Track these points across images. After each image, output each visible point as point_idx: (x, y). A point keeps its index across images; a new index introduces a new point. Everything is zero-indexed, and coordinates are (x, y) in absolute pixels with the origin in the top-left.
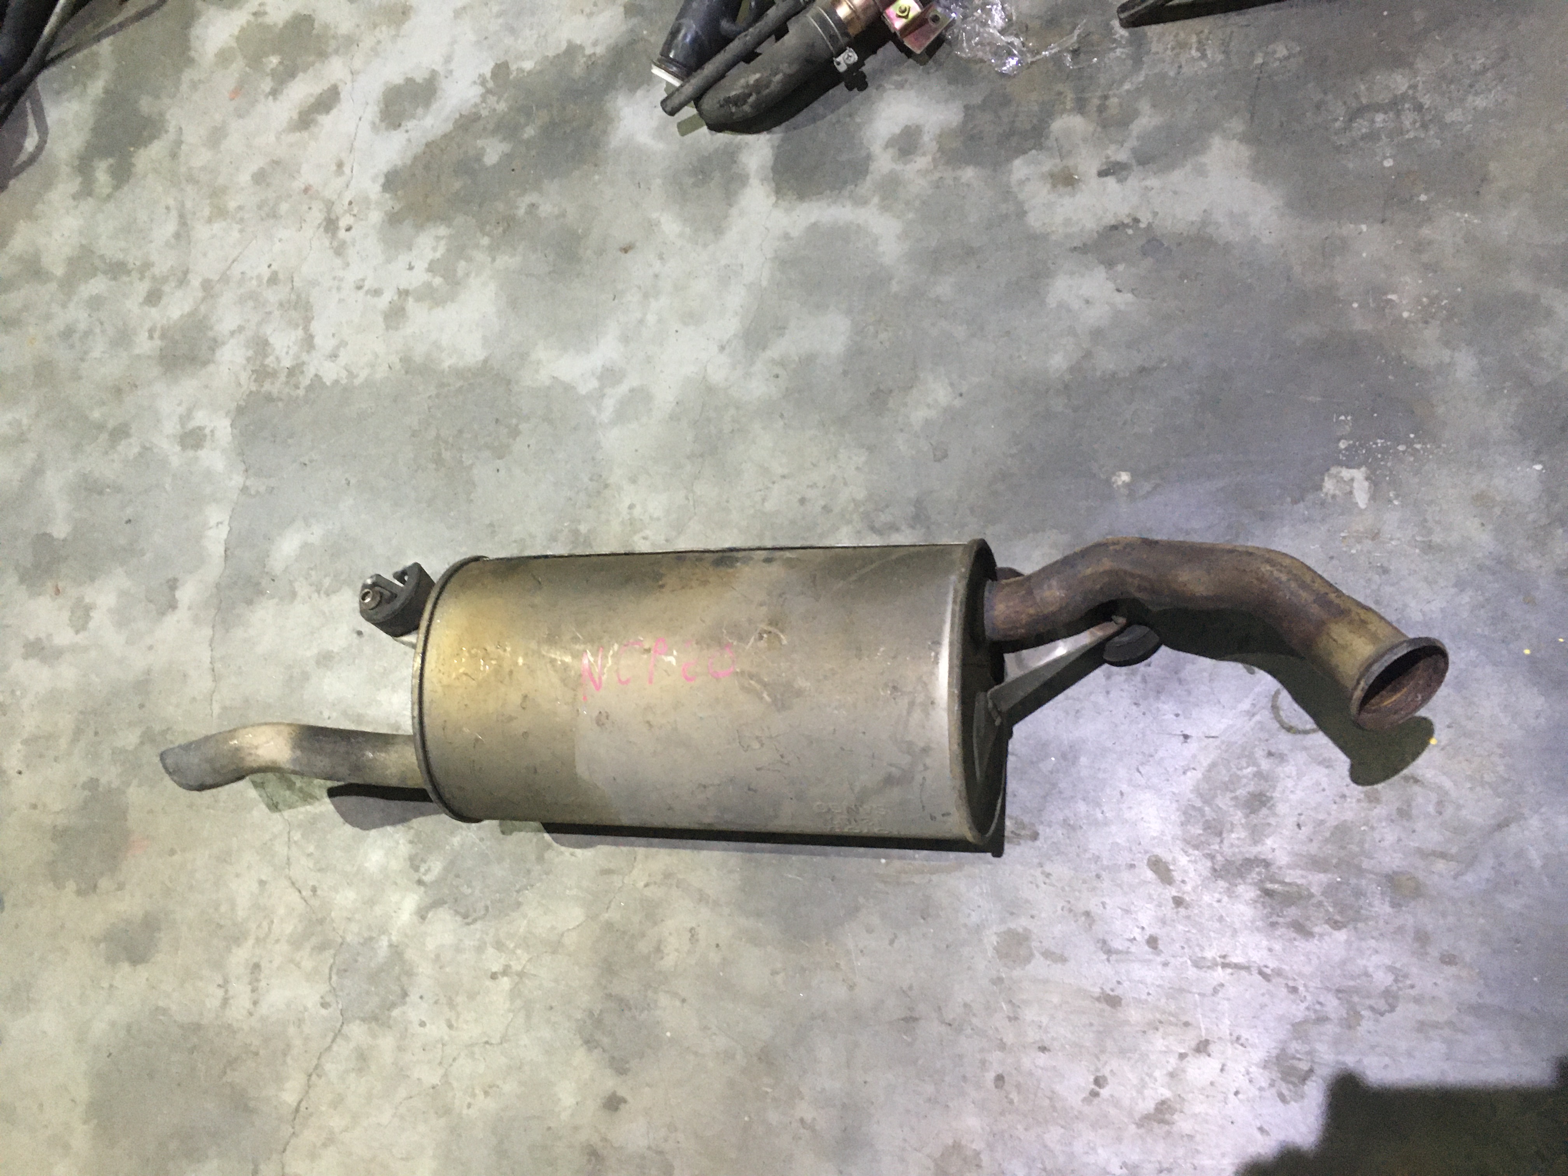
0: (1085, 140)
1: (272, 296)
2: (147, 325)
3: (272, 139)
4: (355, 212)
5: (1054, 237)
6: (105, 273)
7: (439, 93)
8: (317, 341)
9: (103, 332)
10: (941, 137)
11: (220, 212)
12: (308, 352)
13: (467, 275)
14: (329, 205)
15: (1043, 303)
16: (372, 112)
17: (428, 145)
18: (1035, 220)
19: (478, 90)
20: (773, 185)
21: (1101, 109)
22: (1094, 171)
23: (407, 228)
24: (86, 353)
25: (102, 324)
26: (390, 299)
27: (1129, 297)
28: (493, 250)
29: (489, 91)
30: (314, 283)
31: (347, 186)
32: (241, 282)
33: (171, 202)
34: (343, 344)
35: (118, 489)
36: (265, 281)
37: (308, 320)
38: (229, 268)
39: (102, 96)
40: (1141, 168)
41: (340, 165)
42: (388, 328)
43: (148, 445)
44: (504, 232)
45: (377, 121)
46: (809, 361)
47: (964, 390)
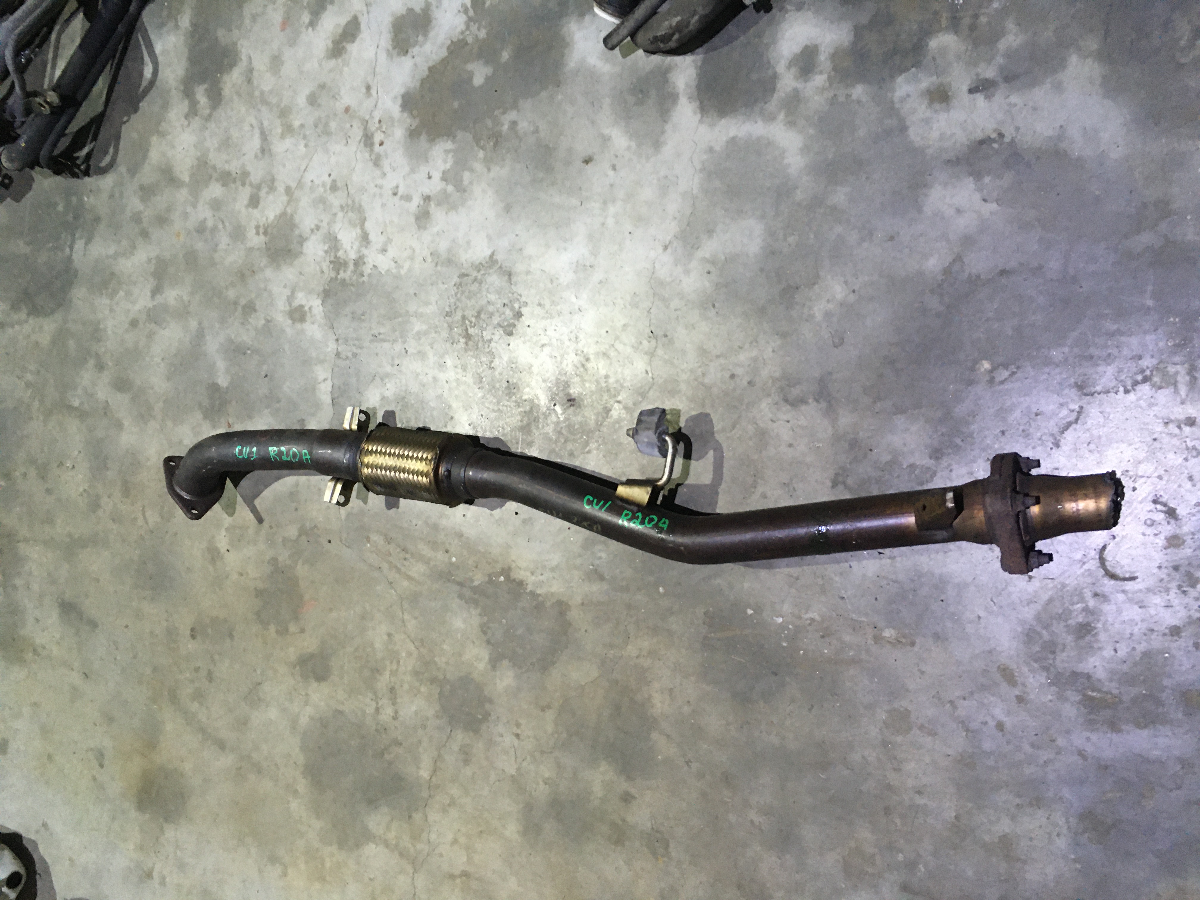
0: (958, 57)
1: (336, 200)
2: (253, 224)
3: (316, 65)
4: (384, 129)
5: (930, 151)
6: (217, 180)
7: (434, 22)
8: (372, 237)
9: (224, 227)
10: (834, 56)
11: (288, 129)
12: (366, 247)
13: (471, 183)
14: (365, 123)
15: (920, 211)
16: (386, 40)
17: (430, 69)
18: (914, 134)
19: (463, 18)
20: (698, 103)
21: (973, 28)
22: (965, 88)
23: (423, 142)
24: (217, 245)
25: (223, 222)
26: (417, 204)
27: (994, 206)
28: (488, 163)
29: (470, 19)
30: (363, 190)
31: (376, 106)
32: (312, 189)
33: (254, 122)
34: (389, 241)
35: (256, 351)
36: (328, 187)
37: (363, 221)
38: (302, 177)
39: (190, 29)
40: (1006, 85)
41: (368, 88)
42: (419, 227)
43: (269, 318)
44: (495, 145)
45: (390, 48)
46: (731, 259)
47: (856, 288)
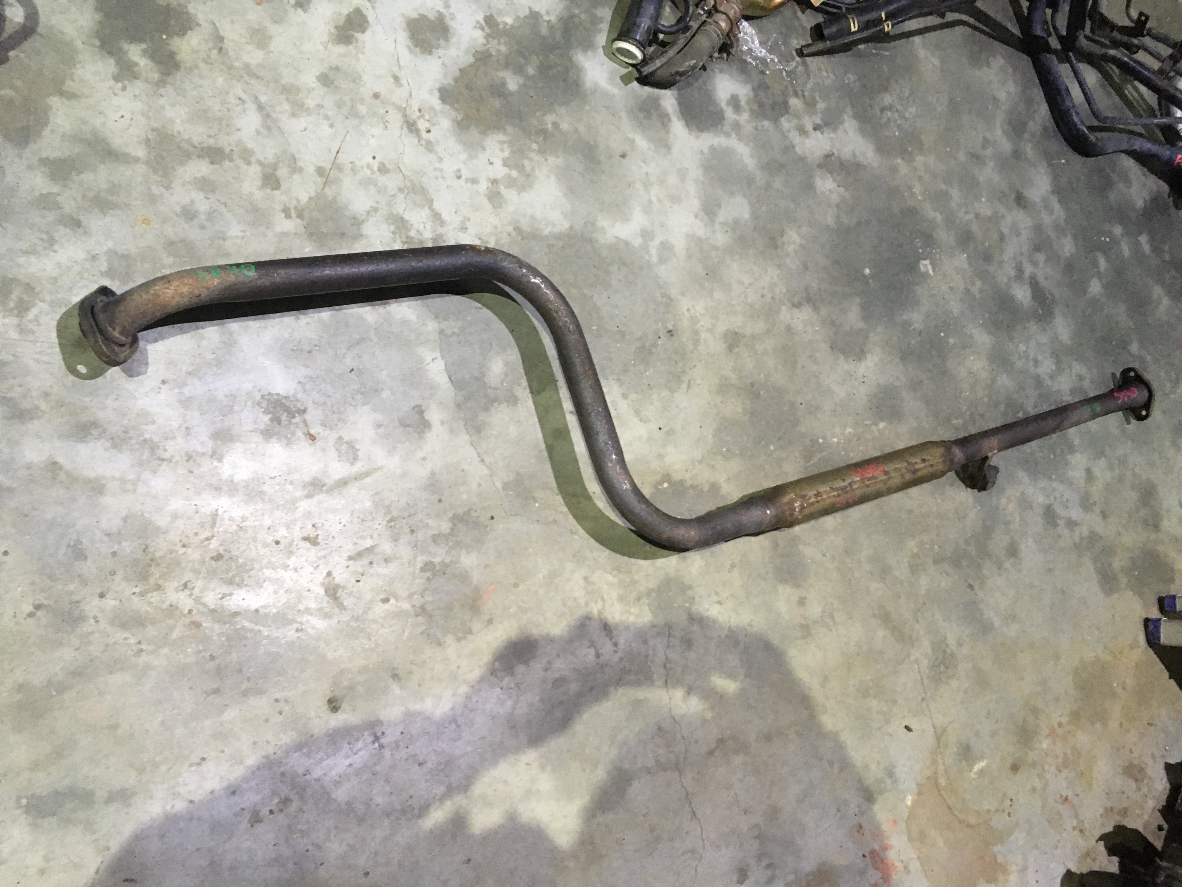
0: (803, 111)
3: (320, 47)
4: (427, 117)
5: (808, 160)
6: (200, 156)
7: (451, 31)
8: (445, 216)
10: (747, 103)
11: (301, 108)
12: (442, 226)
13: (533, 170)
14: (403, 111)
15: (816, 192)
16: (403, 37)
17: (461, 71)
19: (481, 33)
20: (684, 121)
22: (811, 128)
23: (474, 133)
26: (486, 186)
27: (842, 189)
28: (543, 152)
30: (420, 173)
31: (411, 96)
32: (354, 170)
34: (467, 219)
36: (376, 168)
41: (396, 78)
42: (494, 207)
45: (410, 44)
